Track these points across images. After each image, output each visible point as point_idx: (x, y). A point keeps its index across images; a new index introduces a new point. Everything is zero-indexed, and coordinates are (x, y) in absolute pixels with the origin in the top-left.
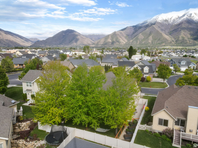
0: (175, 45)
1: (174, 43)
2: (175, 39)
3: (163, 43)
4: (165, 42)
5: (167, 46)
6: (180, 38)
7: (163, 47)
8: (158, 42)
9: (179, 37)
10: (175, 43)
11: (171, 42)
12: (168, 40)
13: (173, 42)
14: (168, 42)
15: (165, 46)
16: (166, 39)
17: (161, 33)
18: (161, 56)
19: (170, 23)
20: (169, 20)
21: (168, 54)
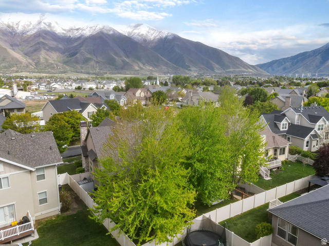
0: (36, 70)
1: (33, 68)
2: (33, 60)
3: (13, 67)
4: (16, 65)
5: (22, 72)
6: (41, 60)
7: (14, 75)
8: (3, 65)
9: (39, 58)
10: (35, 68)
11: (27, 66)
12: (21, 63)
13: (31, 66)
14: (22, 65)
15: (17, 72)
16: (17, 60)
17: (5, 49)
18: (36, 89)
19: (18, 31)
20: (15, 26)
21: (48, 86)
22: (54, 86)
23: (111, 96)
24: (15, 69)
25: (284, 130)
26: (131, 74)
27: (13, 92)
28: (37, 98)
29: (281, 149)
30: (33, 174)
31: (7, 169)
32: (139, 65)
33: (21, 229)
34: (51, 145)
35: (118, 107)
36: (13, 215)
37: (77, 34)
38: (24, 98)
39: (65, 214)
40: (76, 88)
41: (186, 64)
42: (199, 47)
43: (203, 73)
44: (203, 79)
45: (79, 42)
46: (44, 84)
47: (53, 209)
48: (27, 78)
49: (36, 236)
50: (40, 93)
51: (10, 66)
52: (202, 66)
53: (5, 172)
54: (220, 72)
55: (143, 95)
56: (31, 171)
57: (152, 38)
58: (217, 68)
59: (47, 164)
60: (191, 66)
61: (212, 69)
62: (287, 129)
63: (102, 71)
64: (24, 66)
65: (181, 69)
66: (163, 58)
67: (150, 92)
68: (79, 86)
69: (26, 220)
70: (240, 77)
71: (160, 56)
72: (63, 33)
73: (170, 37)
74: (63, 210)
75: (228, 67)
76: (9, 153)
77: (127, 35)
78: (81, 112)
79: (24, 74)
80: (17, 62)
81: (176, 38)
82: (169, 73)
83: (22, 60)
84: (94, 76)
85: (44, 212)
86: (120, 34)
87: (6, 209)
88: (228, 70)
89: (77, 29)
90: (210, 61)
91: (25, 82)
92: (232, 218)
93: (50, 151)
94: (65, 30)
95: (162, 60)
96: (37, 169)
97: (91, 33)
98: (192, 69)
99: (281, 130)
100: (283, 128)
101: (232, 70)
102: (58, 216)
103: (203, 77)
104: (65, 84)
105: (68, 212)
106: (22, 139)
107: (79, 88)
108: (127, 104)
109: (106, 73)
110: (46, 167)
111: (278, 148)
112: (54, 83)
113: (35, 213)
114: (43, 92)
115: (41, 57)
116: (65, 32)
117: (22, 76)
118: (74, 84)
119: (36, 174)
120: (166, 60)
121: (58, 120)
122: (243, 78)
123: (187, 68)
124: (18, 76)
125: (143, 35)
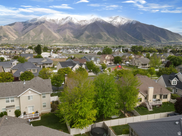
0: (64, 42)
1: (62, 41)
2: (63, 37)
3: (54, 40)
4: (55, 39)
5: (57, 43)
6: (66, 37)
7: (54, 44)
8: (50, 39)
9: (65, 36)
11: (60, 40)
12: (57, 38)
15: (55, 43)
16: (56, 37)
17: (51, 32)
18: (61, 52)
19: (57, 23)
20: (56, 21)
21: (67, 51)
22: (69, 51)
23: (92, 58)
24: (54, 41)
25: (174, 84)
26: (110, 44)
27: (50, 54)
28: (60, 57)
29: (164, 96)
30: (41, 95)
31: (32, 92)
32: (115, 39)
33: (35, 115)
34: (49, 85)
35: (92, 65)
36: (33, 110)
37: (84, 23)
38: (55, 57)
39: (52, 113)
40: (79, 52)
41: (143, 38)
42: (152, 28)
43: (153, 44)
44: (152, 47)
45: (85, 27)
46: (65, 50)
47: (48, 110)
48: (59, 46)
49: (40, 119)
50: (62, 55)
51: (53, 40)
52: (154, 39)
53: (31, 94)
54: (165, 43)
55: (109, 58)
56: (40, 94)
57: (123, 23)
58: (163, 40)
59: (46, 92)
60: (146, 39)
61: (160, 41)
62: (176, 84)
63: (95, 42)
64: (58, 40)
65: (140, 41)
66: (129, 35)
67: (114, 57)
68: (81, 51)
69: (37, 112)
70: (178, 46)
71: (127, 34)
72: (77, 23)
73: (134, 23)
74: (52, 111)
75: (171, 40)
76: (34, 87)
77: (109, 22)
78: (72, 68)
79: (58, 44)
80: (55, 38)
81: (138, 23)
82: (132, 43)
83: (58, 37)
84: (91, 45)
85: (44, 111)
86: (106, 22)
87: (31, 107)
88: (170, 42)
89: (84, 21)
90: (159, 36)
91: (58, 48)
92: (120, 125)
93: (48, 87)
94: (78, 22)
95: (129, 36)
96: (42, 94)
97: (91, 23)
98: (147, 41)
99: (172, 84)
100: (173, 84)
101: (173, 41)
102: (50, 113)
103: (153, 46)
104: (75, 50)
105: (53, 112)
106: (39, 82)
107: (81, 52)
108: (100, 63)
109: (97, 43)
110: (46, 93)
111: (163, 95)
112: (70, 50)
113: (41, 110)
114: (64, 54)
115: (66, 36)
116: (78, 23)
117: (57, 45)
118: (79, 50)
119: (42, 96)
120: (131, 36)
121: (61, 72)
122: (180, 46)
123: (143, 40)
124: (56, 45)
125: (118, 22)
